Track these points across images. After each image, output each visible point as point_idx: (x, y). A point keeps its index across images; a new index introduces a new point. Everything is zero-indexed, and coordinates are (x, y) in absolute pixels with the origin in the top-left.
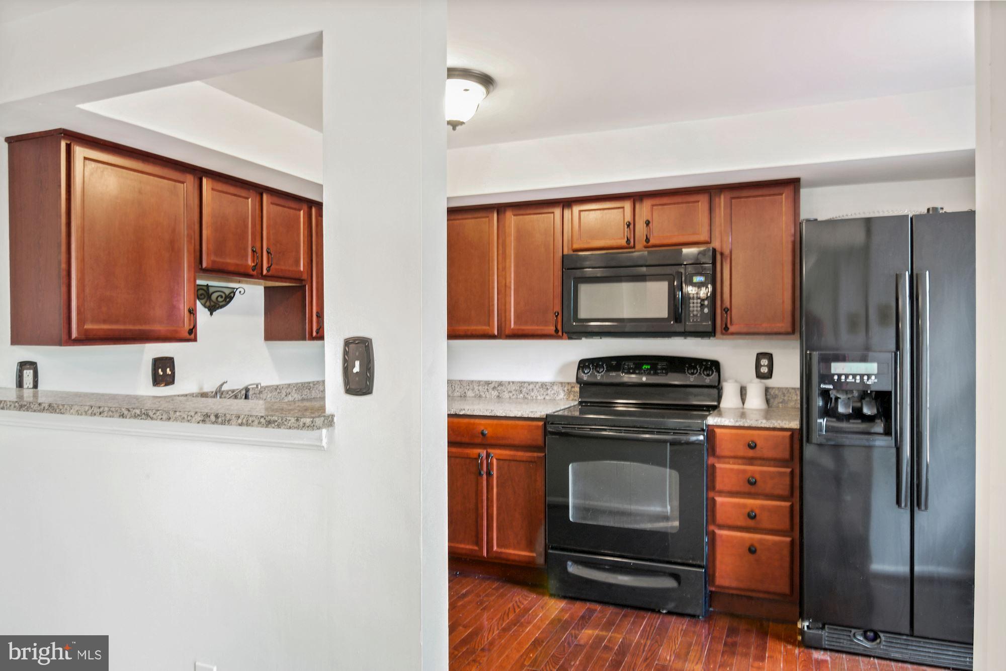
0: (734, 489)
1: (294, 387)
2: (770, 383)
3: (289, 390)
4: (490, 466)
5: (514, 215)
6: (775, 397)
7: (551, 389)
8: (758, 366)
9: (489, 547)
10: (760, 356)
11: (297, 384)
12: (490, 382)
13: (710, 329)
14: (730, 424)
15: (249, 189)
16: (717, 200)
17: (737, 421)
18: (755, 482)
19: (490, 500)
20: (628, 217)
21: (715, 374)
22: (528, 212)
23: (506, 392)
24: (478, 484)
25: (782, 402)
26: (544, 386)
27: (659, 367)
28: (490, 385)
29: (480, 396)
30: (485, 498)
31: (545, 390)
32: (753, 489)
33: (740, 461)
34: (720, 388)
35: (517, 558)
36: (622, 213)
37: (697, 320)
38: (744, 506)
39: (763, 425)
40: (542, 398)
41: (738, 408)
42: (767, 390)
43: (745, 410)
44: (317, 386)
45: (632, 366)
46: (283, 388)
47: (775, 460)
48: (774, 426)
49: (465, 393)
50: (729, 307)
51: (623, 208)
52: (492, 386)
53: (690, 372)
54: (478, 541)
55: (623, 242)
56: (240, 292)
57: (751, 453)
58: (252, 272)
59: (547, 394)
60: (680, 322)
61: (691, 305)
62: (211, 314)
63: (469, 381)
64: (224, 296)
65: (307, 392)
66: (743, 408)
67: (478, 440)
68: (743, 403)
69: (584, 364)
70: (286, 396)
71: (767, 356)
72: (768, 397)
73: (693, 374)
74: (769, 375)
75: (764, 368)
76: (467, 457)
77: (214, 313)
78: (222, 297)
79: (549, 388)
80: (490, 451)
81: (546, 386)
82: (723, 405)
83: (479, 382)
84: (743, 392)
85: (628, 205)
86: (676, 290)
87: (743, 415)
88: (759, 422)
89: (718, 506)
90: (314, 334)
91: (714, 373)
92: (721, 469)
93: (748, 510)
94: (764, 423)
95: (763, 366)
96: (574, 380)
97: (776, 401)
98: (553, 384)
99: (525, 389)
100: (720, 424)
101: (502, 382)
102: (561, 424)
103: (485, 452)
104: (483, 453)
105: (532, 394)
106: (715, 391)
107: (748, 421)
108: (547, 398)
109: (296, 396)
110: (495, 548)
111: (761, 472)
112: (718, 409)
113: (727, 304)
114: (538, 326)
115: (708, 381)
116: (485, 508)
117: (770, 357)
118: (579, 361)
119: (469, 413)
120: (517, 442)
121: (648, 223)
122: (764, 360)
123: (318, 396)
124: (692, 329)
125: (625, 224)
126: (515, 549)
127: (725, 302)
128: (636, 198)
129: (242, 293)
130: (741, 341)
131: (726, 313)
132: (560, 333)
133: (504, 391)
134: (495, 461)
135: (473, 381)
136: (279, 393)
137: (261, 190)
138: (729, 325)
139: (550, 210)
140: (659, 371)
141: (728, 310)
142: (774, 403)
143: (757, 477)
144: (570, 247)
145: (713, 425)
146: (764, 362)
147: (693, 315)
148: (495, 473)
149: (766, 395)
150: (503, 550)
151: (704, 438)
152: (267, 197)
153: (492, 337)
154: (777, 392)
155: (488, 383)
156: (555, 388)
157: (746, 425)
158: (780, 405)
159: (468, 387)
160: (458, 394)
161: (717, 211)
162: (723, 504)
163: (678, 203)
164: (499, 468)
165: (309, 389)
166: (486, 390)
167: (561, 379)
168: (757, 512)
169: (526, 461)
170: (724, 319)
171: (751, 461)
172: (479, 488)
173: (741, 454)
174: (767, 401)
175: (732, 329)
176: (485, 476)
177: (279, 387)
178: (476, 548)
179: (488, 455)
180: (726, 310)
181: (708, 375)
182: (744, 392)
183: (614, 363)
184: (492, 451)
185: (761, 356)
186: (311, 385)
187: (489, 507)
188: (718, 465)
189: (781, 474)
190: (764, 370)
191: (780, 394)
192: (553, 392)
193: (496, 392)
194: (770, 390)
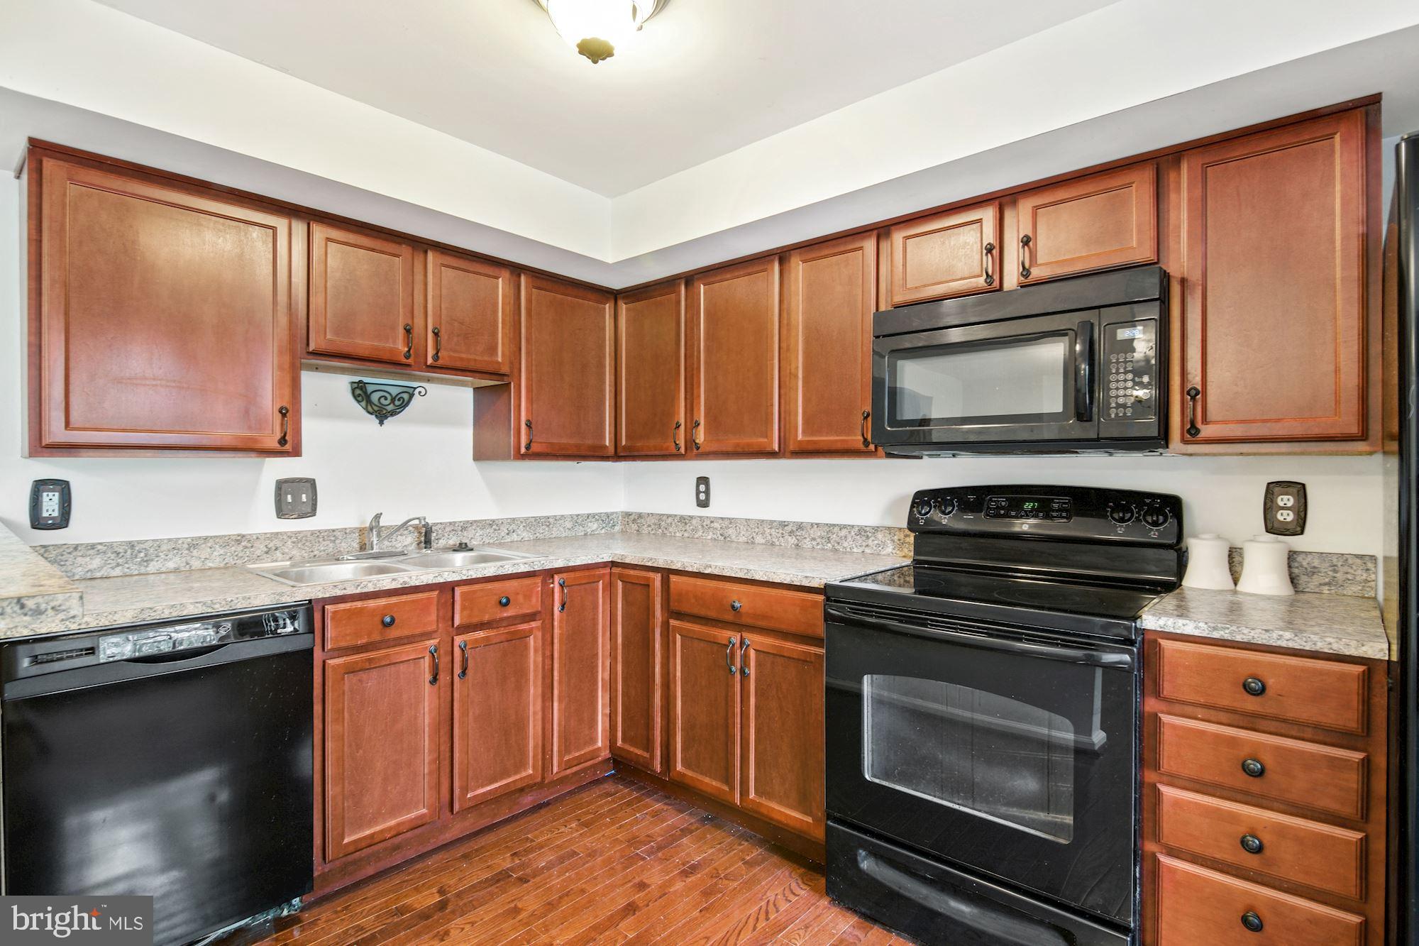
0: (1207, 777)
1: (522, 522)
2: (1296, 542)
3: (514, 526)
4: (745, 658)
5: (804, 261)
6: (1314, 573)
7: (873, 538)
8: (1269, 507)
9: (745, 792)
10: (1273, 489)
11: (527, 518)
12: (786, 523)
13: (1154, 432)
14: (1197, 633)
15: (400, 244)
16: (1172, 175)
17: (1215, 629)
18: (1261, 773)
19: (745, 715)
20: (990, 236)
21: (1172, 521)
22: (826, 252)
23: (808, 539)
24: (729, 686)
25: (1329, 584)
26: (862, 531)
27: (1056, 506)
28: (786, 528)
29: (773, 544)
30: (738, 710)
31: (864, 538)
32: (1255, 785)
33: (1223, 716)
34: (1184, 549)
35: (783, 819)
36: (980, 228)
37: (1125, 413)
38: (1233, 818)
39: (1283, 644)
40: (860, 550)
41: (1221, 592)
42: (1292, 556)
43: (1240, 598)
44: (561, 522)
45: (1003, 504)
46: (502, 523)
47: (1316, 726)
48: (1314, 648)
49: (753, 537)
50: (1199, 388)
51: (979, 221)
52: (789, 529)
53: (1116, 516)
54: (728, 780)
55: (981, 282)
56: (420, 392)
57: (1251, 704)
58: (404, 361)
59: (867, 546)
60: (1090, 420)
61: (1113, 385)
62: (381, 423)
63: (759, 520)
64: (389, 398)
65: (543, 529)
66: (1235, 592)
67: (729, 617)
68: (1236, 584)
69: (923, 499)
70: (508, 534)
71: (1294, 490)
72: (1296, 571)
73: (1122, 520)
74: (1299, 527)
75: (1285, 512)
76: (713, 642)
77: (385, 421)
78: (386, 399)
79: (870, 535)
80: (745, 635)
81: (866, 532)
82: (1187, 582)
83: (772, 522)
84: (1234, 560)
85: (988, 215)
86: (1079, 360)
87: (1234, 610)
88: (1275, 635)
89: (1166, 807)
90: (523, 450)
91: (1170, 520)
92: (1174, 727)
93: (1242, 830)
94: (1287, 639)
95: (1283, 508)
96: (904, 524)
97: (1316, 580)
98: (876, 529)
99: (834, 536)
100: (1172, 630)
101: (802, 523)
102: (849, 603)
103: (739, 637)
104: (736, 638)
105: (845, 544)
106: (1172, 555)
107: (1246, 631)
108: (868, 551)
109: (525, 534)
110: (752, 795)
111: (1279, 751)
112: (1177, 591)
113: (1195, 379)
114: (837, 436)
115: (1154, 535)
116: (739, 726)
117: (1300, 490)
118: (913, 494)
119: (716, 572)
120: (783, 627)
121: (1026, 241)
122: (1285, 497)
123: (563, 535)
124: (1115, 433)
125: (984, 247)
126: (780, 803)
127: (1190, 377)
128: (1004, 200)
129: (421, 394)
130: (1230, 459)
131: (1193, 398)
132: (872, 447)
133: (805, 538)
134: (752, 654)
135: (763, 521)
136: (495, 530)
137: (426, 246)
138: (1199, 425)
139: (857, 245)
140: (1055, 514)
141: (1197, 394)
142: (1311, 584)
143: (1269, 760)
144: (889, 299)
145: (1155, 631)
146: (1286, 500)
147: (1117, 403)
148: (752, 671)
149: (1290, 567)
150: (764, 801)
151: (1132, 659)
152: (433, 256)
153: (772, 455)
154: (1316, 563)
155: (783, 524)
156: (880, 536)
157: (1238, 638)
158: (1325, 589)
159: (757, 530)
160: (744, 539)
161: (1173, 196)
162: (1177, 803)
163: (1088, 195)
164: (759, 665)
165: (548, 526)
166: (779, 535)
167: (889, 523)
168: (1267, 838)
169: (799, 660)
170: (1189, 412)
171: (1251, 721)
172: (729, 694)
173: (1225, 702)
174: (1293, 580)
175: (1206, 431)
176: (738, 676)
177: (497, 522)
178: (726, 788)
179: (742, 643)
180: (1193, 392)
181: (1155, 524)
182: (1237, 559)
183: (971, 497)
184: (750, 638)
185: (1277, 490)
186: (551, 520)
187: (745, 727)
188: (1165, 718)
189: (1333, 762)
190: (1287, 516)
191: (1324, 567)
192: (876, 542)
193: (794, 538)
194: (1299, 558)
